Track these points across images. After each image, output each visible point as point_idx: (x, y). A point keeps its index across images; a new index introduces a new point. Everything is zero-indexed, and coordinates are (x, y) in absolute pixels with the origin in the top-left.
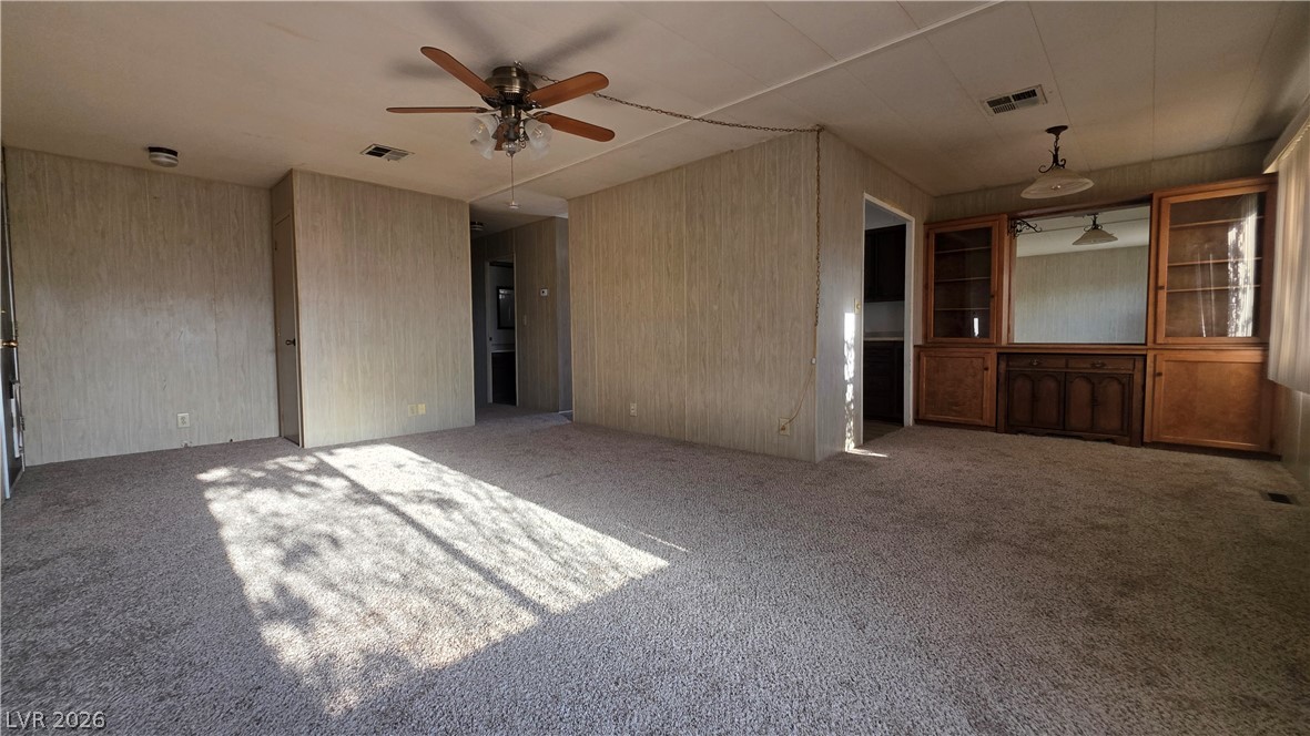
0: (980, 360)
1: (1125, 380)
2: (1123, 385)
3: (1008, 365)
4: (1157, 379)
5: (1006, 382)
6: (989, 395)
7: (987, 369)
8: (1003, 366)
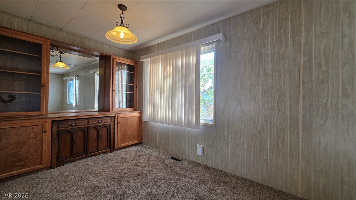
0: (40, 127)
1: (108, 127)
2: (108, 128)
3: (58, 127)
4: (119, 124)
5: (57, 137)
6: (46, 147)
7: (45, 132)
8: (55, 128)
